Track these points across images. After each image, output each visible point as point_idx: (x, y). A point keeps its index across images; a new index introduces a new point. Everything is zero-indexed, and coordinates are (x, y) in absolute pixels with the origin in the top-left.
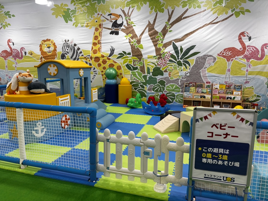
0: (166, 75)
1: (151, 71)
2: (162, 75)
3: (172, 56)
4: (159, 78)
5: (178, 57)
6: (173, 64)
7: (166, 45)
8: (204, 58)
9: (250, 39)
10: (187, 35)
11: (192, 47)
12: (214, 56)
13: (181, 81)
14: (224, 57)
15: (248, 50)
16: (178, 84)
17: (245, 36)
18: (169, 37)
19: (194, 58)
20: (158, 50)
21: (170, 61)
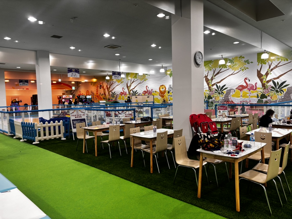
0: (213, 99)
1: (207, 97)
2: (212, 99)
3: (216, 90)
4: (210, 100)
5: (218, 90)
6: (217, 94)
7: (213, 85)
8: (230, 90)
9: (249, 81)
10: (222, 80)
11: (225, 86)
12: (234, 89)
13: (221, 101)
14: (239, 89)
15: (249, 86)
16: (219, 103)
17: (247, 79)
18: (214, 82)
19: (226, 90)
20: (209, 87)
21: (215, 92)
